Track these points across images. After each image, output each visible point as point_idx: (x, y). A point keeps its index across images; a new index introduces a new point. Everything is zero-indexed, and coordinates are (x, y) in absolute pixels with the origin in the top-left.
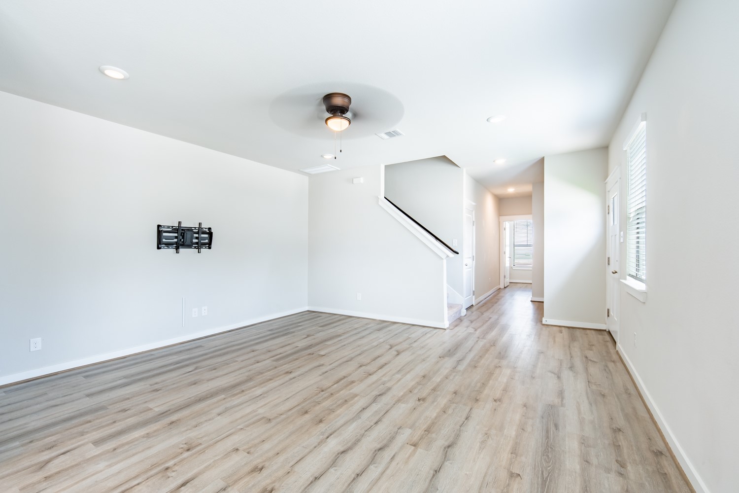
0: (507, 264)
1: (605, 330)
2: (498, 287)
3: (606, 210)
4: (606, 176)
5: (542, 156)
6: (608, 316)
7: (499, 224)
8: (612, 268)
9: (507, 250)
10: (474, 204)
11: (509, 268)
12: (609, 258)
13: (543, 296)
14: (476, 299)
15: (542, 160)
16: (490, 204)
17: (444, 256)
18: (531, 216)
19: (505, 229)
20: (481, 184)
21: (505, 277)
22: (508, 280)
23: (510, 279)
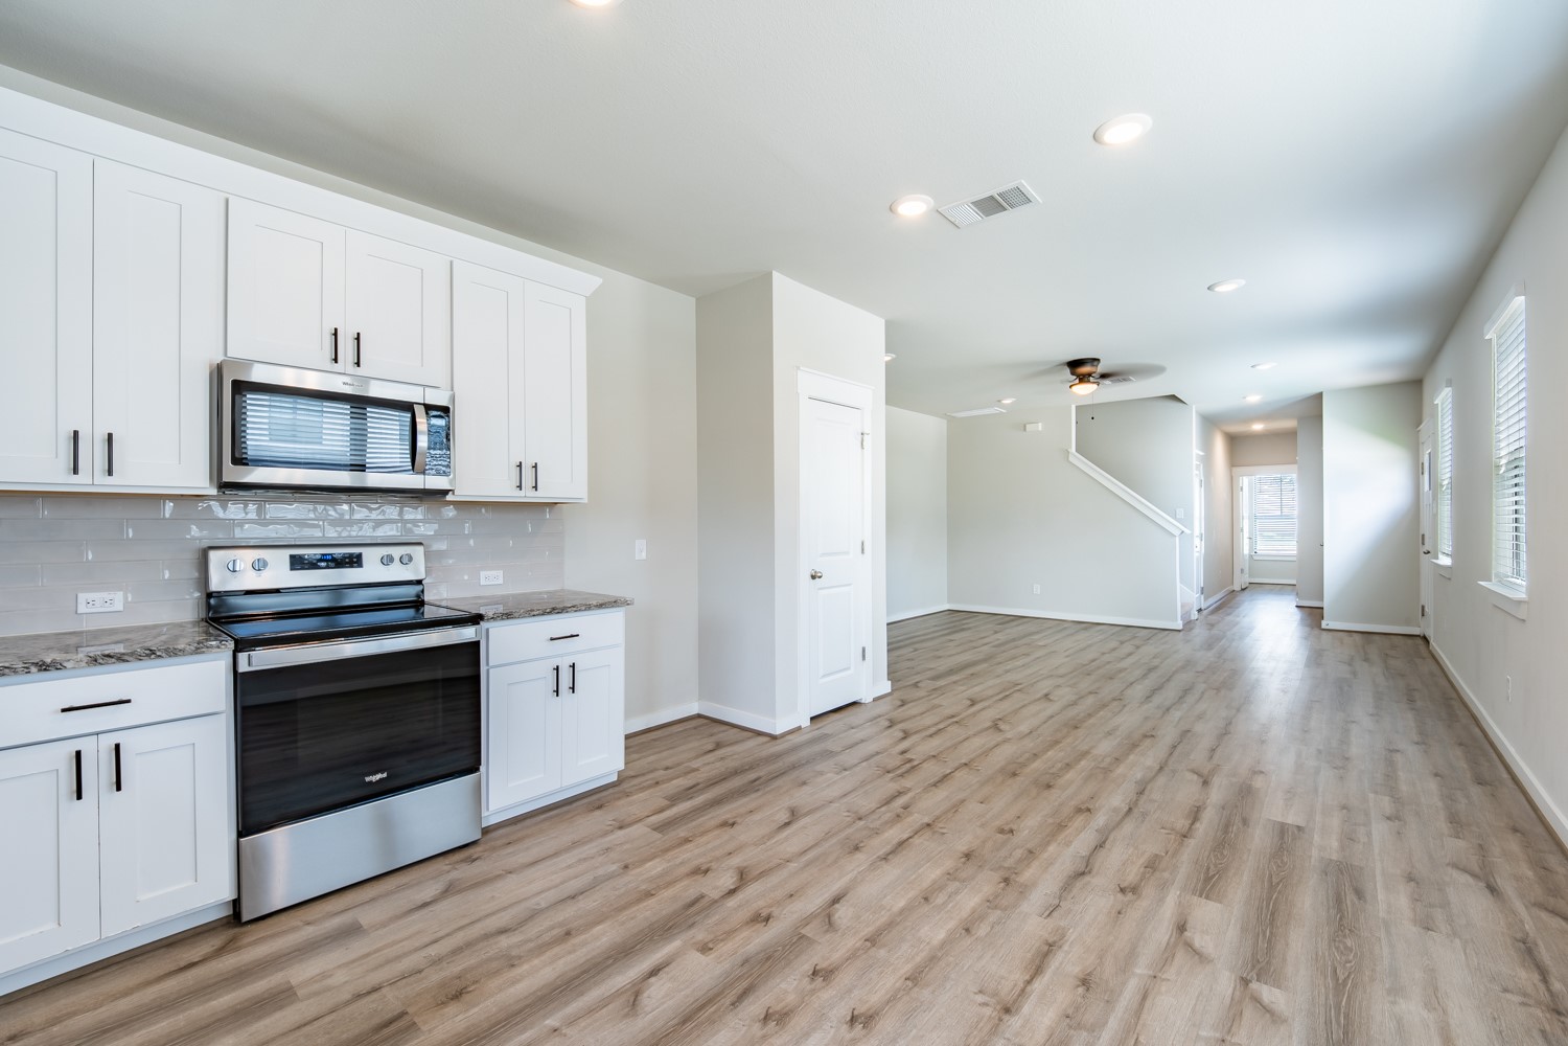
0: (1246, 551)
1: (1419, 636)
2: (1230, 588)
3: (1418, 469)
4: (1419, 422)
5: (1320, 391)
6: (1423, 615)
7: (1232, 481)
8: (1426, 548)
9: (1246, 525)
10: (1202, 453)
11: (1247, 558)
12: (1423, 535)
13: (1321, 597)
14: (1205, 599)
15: (1319, 396)
16: (1219, 446)
17: (1177, 533)
18: (1295, 467)
19: (1242, 489)
20: (1210, 422)
21: (1242, 571)
22: (1246, 579)
23: (1250, 576)
